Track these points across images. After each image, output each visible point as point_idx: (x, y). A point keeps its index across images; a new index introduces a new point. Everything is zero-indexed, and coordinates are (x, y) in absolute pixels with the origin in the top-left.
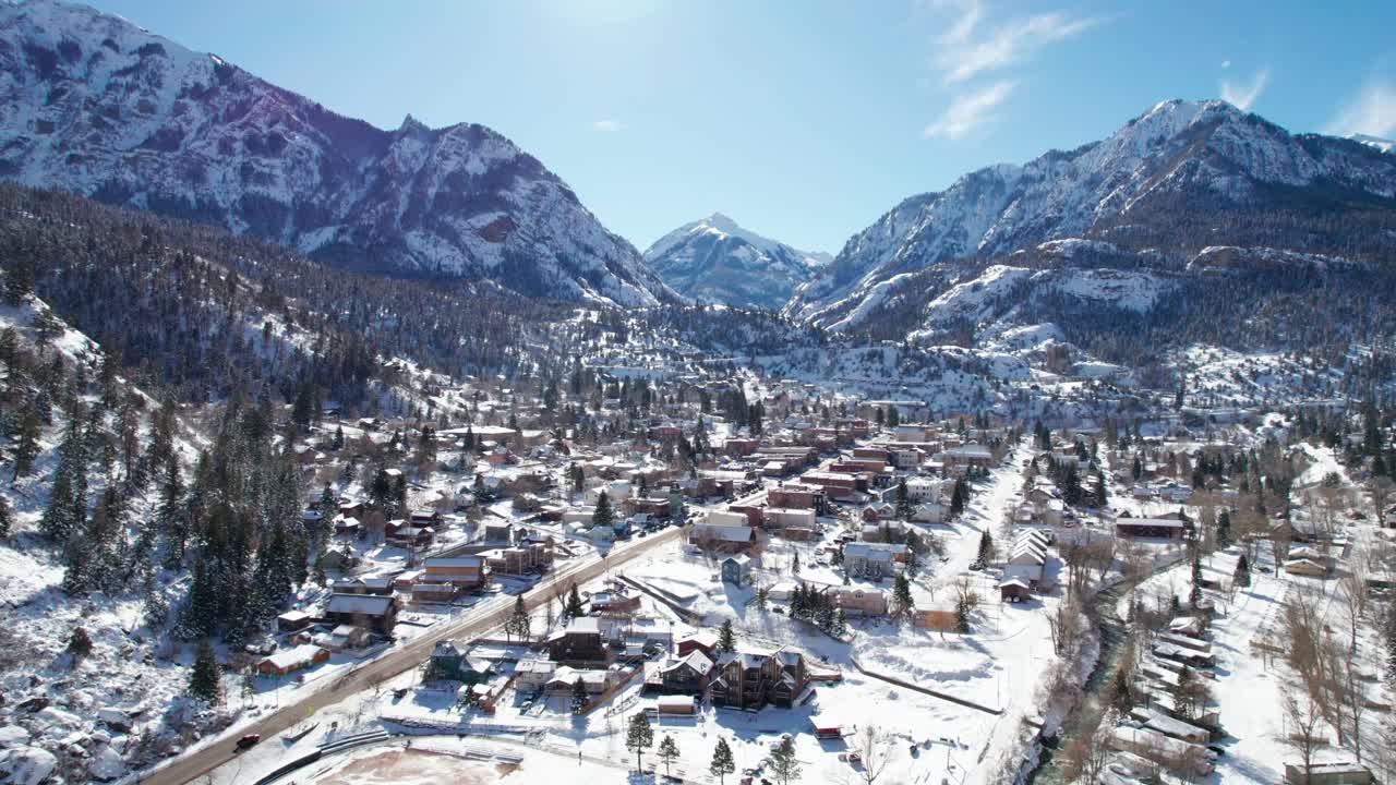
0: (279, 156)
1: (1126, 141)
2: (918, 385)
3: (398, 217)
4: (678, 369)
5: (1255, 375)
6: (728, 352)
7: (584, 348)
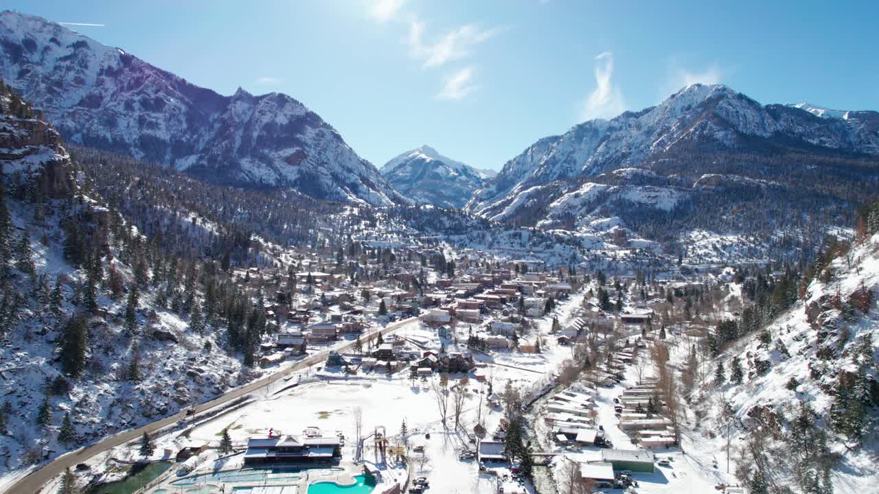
0: (162, 112)
1: (669, 107)
2: (540, 252)
3: (235, 150)
4: (406, 242)
5: (724, 247)
6: (434, 233)
7: (352, 230)
